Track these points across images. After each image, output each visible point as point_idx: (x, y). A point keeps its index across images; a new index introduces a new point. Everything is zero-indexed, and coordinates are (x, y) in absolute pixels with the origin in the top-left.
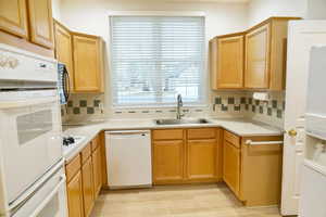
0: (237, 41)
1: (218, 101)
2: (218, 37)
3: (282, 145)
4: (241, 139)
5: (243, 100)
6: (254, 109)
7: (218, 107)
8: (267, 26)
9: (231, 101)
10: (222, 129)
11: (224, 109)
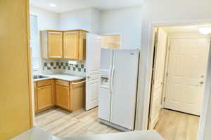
0: (59, 35)
1: (46, 65)
2: (48, 31)
3: (85, 83)
4: (70, 82)
5: (58, 64)
6: (64, 68)
7: (46, 68)
8: (77, 32)
9: (52, 64)
10: (55, 79)
11: (49, 69)
